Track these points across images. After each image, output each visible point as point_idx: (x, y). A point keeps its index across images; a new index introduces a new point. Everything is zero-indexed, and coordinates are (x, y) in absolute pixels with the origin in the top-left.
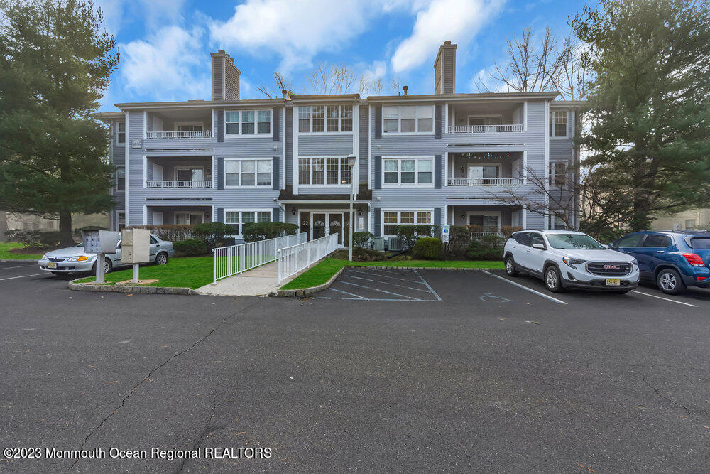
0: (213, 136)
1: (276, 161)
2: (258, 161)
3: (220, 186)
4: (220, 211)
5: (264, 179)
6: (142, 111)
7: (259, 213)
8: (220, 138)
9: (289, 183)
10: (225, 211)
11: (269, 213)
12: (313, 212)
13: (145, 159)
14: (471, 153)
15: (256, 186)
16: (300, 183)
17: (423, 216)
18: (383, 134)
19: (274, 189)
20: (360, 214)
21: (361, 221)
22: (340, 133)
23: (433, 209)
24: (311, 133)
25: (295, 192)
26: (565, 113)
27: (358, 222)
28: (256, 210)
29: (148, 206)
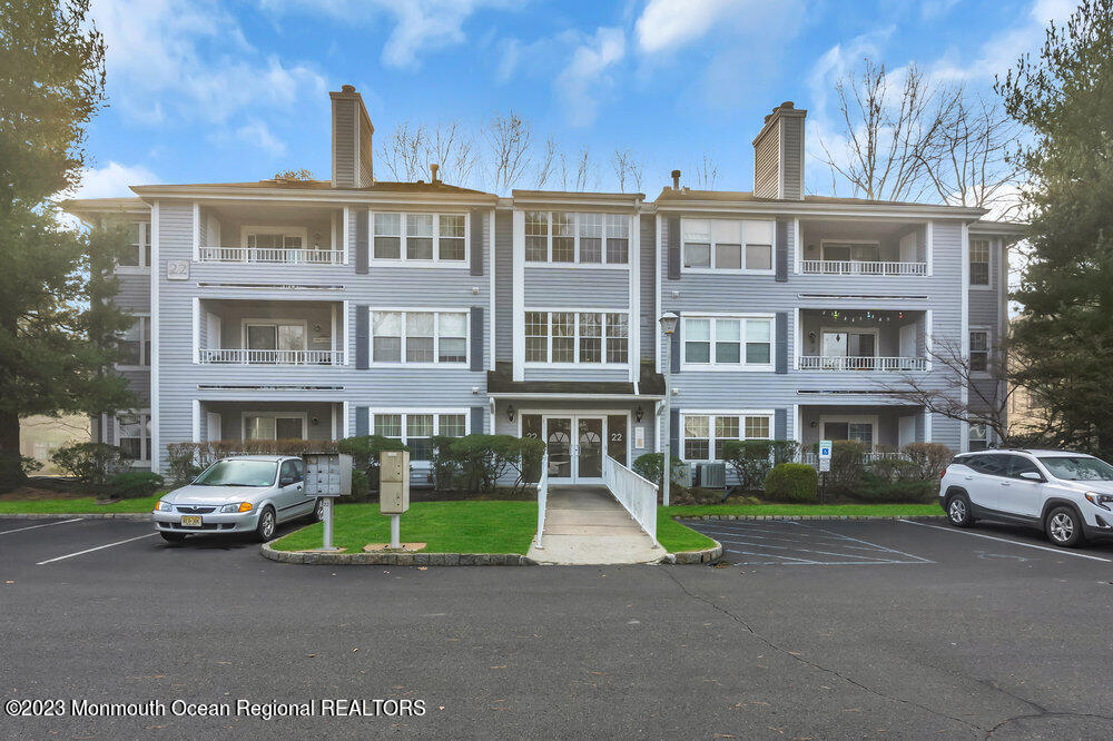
0: (346, 261)
1: (478, 316)
2: (440, 313)
3: (362, 363)
4: (362, 413)
5: (454, 350)
6: (189, 203)
7: (442, 417)
8: (362, 266)
9: (504, 359)
10: (373, 411)
11: (462, 417)
12: (547, 415)
13: (196, 303)
14: (838, 311)
15: (436, 364)
16: (528, 359)
17: (756, 423)
18: (683, 270)
19: (472, 370)
20: (639, 420)
21: (640, 432)
22: (604, 265)
23: (773, 412)
24: (550, 264)
25: (518, 376)
26: (987, 244)
27: (633, 434)
28: (436, 411)
29: (201, 402)
